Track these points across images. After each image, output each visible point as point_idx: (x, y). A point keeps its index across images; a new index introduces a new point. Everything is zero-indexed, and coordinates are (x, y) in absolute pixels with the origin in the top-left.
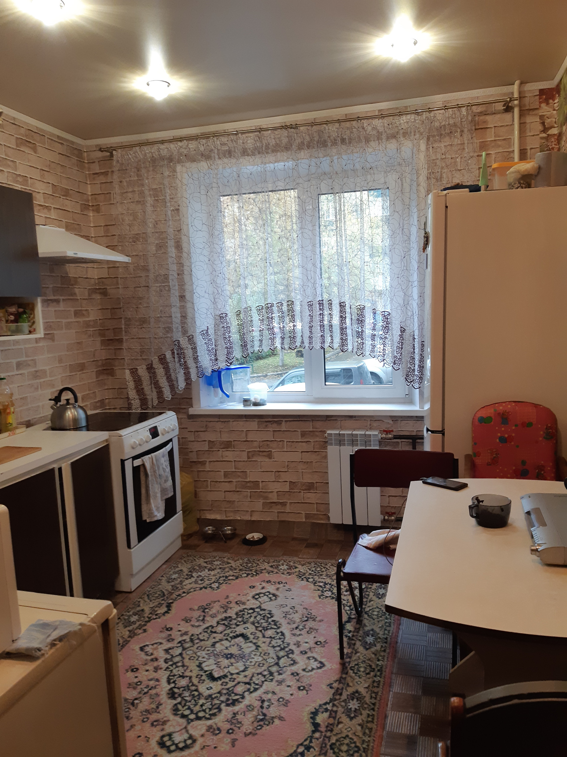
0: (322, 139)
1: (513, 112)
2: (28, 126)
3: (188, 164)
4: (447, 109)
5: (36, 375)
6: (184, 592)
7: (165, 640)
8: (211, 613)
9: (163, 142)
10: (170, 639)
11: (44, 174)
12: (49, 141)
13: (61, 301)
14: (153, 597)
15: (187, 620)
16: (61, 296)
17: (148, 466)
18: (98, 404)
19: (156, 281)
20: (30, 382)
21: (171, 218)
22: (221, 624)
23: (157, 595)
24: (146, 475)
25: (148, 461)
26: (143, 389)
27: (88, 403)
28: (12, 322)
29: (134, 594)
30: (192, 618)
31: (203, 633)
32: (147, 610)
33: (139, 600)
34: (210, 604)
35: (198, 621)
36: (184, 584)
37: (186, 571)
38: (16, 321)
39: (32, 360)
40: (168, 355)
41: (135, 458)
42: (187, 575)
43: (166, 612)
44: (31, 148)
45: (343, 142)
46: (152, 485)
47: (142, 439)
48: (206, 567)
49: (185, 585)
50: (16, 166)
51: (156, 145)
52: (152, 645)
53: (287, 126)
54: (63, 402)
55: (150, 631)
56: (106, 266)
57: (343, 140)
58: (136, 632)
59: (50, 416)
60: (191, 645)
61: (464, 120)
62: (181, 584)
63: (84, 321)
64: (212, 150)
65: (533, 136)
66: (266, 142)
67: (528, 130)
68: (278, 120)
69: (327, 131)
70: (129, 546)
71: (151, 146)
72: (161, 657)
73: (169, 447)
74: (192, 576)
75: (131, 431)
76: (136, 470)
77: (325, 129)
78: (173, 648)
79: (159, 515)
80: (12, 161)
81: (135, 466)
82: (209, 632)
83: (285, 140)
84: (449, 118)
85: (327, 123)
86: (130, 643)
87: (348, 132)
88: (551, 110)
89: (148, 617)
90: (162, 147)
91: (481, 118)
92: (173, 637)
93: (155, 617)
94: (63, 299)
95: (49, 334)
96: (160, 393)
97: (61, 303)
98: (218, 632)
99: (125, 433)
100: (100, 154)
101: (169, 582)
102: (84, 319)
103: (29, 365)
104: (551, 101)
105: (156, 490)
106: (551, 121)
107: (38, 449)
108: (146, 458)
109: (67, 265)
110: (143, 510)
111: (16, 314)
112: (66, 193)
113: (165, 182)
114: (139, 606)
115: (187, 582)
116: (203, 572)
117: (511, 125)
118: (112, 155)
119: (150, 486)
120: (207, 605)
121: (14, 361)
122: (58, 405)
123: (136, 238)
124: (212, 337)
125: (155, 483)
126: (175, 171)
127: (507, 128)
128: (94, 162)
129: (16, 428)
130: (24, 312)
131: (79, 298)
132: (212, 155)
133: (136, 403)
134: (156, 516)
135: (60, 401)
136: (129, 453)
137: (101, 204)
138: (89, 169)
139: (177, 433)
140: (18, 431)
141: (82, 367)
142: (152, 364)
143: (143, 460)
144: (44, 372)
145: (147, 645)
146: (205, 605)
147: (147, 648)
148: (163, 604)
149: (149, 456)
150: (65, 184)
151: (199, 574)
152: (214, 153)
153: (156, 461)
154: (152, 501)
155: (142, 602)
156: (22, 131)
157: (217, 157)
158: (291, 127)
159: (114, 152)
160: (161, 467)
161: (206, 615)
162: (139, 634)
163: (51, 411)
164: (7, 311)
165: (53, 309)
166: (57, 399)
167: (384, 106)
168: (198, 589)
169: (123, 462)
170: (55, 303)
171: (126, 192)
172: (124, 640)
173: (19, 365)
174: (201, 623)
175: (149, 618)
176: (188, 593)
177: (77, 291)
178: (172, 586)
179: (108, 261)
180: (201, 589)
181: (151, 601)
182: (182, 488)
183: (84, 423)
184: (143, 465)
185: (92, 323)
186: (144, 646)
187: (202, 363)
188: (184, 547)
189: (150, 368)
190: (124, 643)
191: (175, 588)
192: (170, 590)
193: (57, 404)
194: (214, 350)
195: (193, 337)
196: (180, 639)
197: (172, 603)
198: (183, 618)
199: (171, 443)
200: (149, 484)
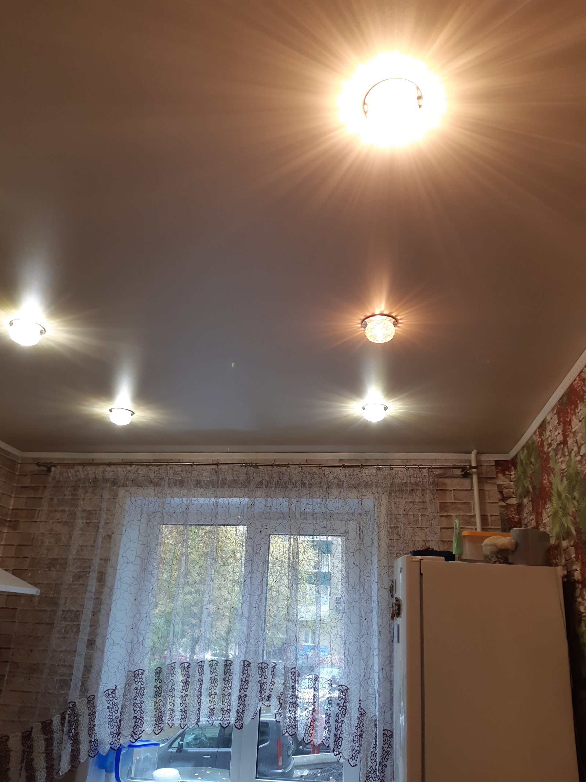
0: (282, 481)
1: (472, 478)
3: (133, 489)
4: (408, 468)
9: (110, 464)
19: (64, 618)
21: (100, 546)
40: (56, 721)
45: (304, 486)
51: (102, 466)
53: (246, 463)
57: (303, 484)
61: (425, 480)
64: (163, 478)
65: (493, 503)
66: (223, 477)
67: (487, 497)
68: (237, 457)
69: (288, 473)
71: (96, 467)
77: (286, 471)
83: (242, 478)
84: (410, 476)
85: (288, 466)
87: (309, 477)
88: (508, 480)
90: (108, 469)
91: (440, 480)
100: (35, 468)
104: (507, 472)
106: (509, 491)
113: (103, 506)
117: (470, 490)
118: (49, 470)
124: (120, 701)
126: (116, 495)
127: (466, 492)
128: (27, 475)
132: (163, 483)
137: (21, 520)
138: (18, 482)
142: (31, 732)
152: (165, 481)
157: (167, 485)
158: (251, 465)
159: (53, 469)
167: (344, 456)
171: (56, 511)
187: (98, 736)
189: (27, 737)
194: (118, 720)
195: (94, 699)
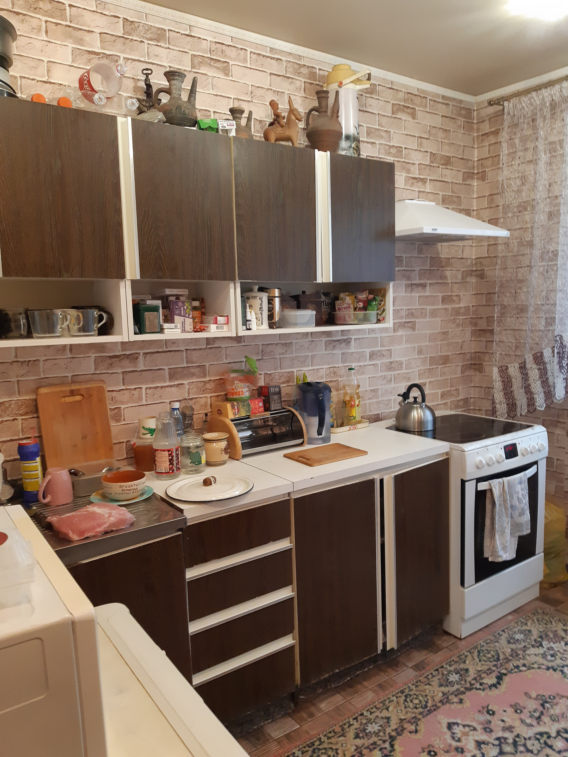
2: (407, 89)
5: (390, 367)
6: (524, 665)
7: (481, 726)
8: (552, 712)
10: (488, 730)
11: (421, 142)
12: (432, 102)
13: (428, 285)
14: (484, 656)
15: (517, 709)
16: (429, 279)
17: (496, 492)
18: (461, 403)
19: (542, 258)
20: (382, 374)
22: (562, 737)
23: (489, 656)
24: (494, 503)
25: (497, 487)
26: (511, 392)
27: (448, 401)
28: (360, 309)
29: (463, 643)
30: (525, 708)
31: (533, 738)
32: (472, 674)
33: (466, 654)
34: (554, 697)
35: (531, 716)
36: (528, 652)
37: (535, 634)
38: (365, 308)
39: (388, 350)
40: (547, 353)
41: (479, 480)
42: (535, 640)
43: (494, 686)
44: (408, 113)
46: (500, 517)
47: (491, 458)
48: (563, 638)
49: (529, 655)
50: (390, 137)
51: (557, 84)
52: (464, 726)
54: (411, 400)
55: (467, 703)
56: (486, 244)
58: (450, 697)
59: (395, 413)
60: (513, 751)
62: (524, 651)
63: (452, 308)
70: (462, 584)
71: (551, 87)
72: (470, 751)
73: (530, 472)
74: (541, 645)
75: (478, 446)
76: (481, 496)
78: (488, 744)
79: (508, 555)
80: (386, 131)
81: (479, 489)
82: (542, 741)
86: (439, 710)
89: (470, 682)
90: (564, 84)
92: (492, 726)
93: (478, 686)
94: (430, 284)
95: (410, 322)
96: (531, 402)
97: (428, 287)
98: (554, 747)
99: (469, 448)
100: (489, 110)
101: (509, 642)
102: (453, 306)
103: (384, 356)
105: (505, 525)
107: (364, 453)
108: (495, 482)
109: (440, 244)
110: (485, 545)
111: (365, 301)
112: (447, 161)
114: (464, 662)
115: (532, 651)
116: (557, 645)
118: (504, 108)
119: (497, 518)
120: (550, 698)
121: (368, 351)
122: (406, 402)
123: (523, 207)
125: (505, 515)
128: (485, 120)
129: (360, 422)
130: (374, 299)
131: (449, 282)
133: (502, 408)
134: (501, 556)
135: (409, 398)
136: (472, 473)
137: (487, 170)
138: (478, 130)
139: (546, 455)
140: (359, 426)
141: (445, 360)
142: (525, 362)
143: (490, 484)
144: (401, 363)
145: (457, 724)
146: (547, 696)
147: (455, 727)
148: (494, 671)
149: (500, 480)
150: (447, 152)
151: (552, 644)
153: (509, 487)
154: (497, 537)
155: (470, 657)
156: (401, 95)
159: (505, 103)
160: (515, 497)
161: (545, 712)
162: (453, 703)
163: (398, 408)
164: (356, 297)
165: (417, 295)
166: (405, 396)
168: (544, 667)
169: (463, 482)
170: (420, 288)
172: (434, 703)
173: (372, 356)
174: (534, 723)
175: (471, 685)
176: (529, 668)
177: (448, 273)
178: (512, 650)
179: (488, 237)
180: (548, 668)
181: (480, 661)
182: (546, 525)
183: (430, 427)
184: (491, 490)
185: (462, 311)
186: (454, 724)
188: (543, 598)
189: (523, 367)
190: (432, 708)
191: (514, 655)
192: (507, 655)
193: (405, 400)
196: (500, 734)
197: (505, 675)
198: (513, 704)
199: (536, 466)
200: (495, 515)
